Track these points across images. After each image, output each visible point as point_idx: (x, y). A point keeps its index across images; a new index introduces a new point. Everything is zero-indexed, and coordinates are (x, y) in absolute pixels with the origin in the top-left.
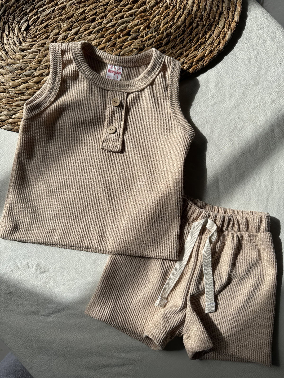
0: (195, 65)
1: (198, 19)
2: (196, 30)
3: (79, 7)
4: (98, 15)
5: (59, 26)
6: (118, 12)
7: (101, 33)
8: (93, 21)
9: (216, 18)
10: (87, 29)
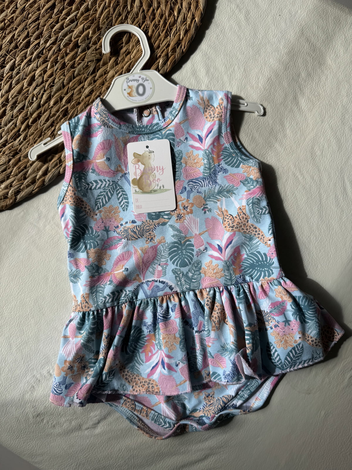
0: (172, 55)
2: (159, 11)
3: (5, 34)
4: (32, 36)
6: (55, 23)
7: (43, 57)
8: (27, 45)
10: (24, 58)
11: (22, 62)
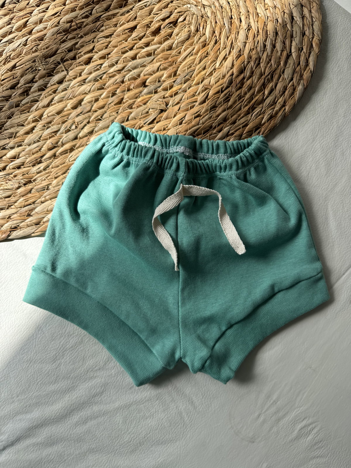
1: (252, 63)
2: (249, 82)
3: (67, 38)
4: (97, 52)
5: (33, 68)
6: (128, 49)
7: (101, 82)
8: (88, 62)
9: (280, 64)
10: (79, 74)
11: (74, 78)
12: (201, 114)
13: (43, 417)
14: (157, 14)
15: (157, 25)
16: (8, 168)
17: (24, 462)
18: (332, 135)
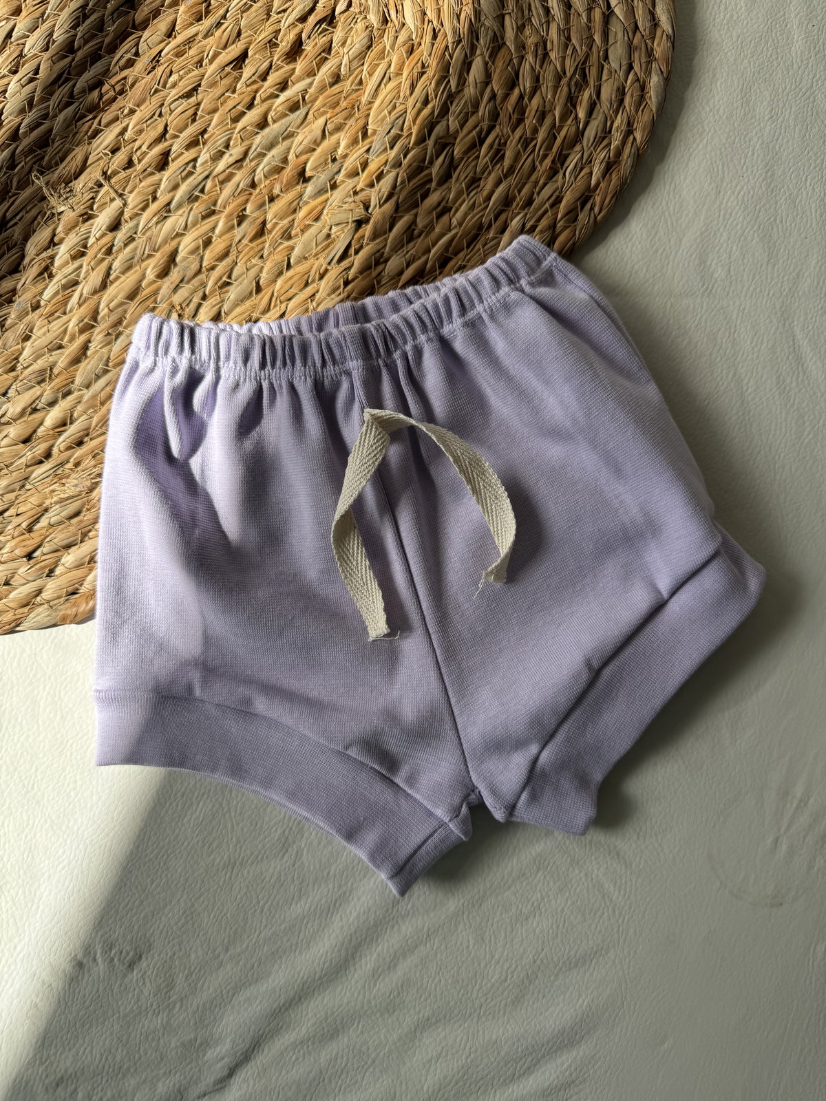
1: (530, 58)
2: (536, 101)
3: (100, 124)
4: (177, 137)
5: (46, 213)
6: (243, 107)
7: (204, 201)
8: (162, 163)
9: (594, 40)
10: (150, 197)
11: (144, 209)
12: (450, 205)
13: (296, 980)
14: (284, 11)
15: (292, 36)
16: (55, 451)
17: (283, 1089)
18: (756, 167)
